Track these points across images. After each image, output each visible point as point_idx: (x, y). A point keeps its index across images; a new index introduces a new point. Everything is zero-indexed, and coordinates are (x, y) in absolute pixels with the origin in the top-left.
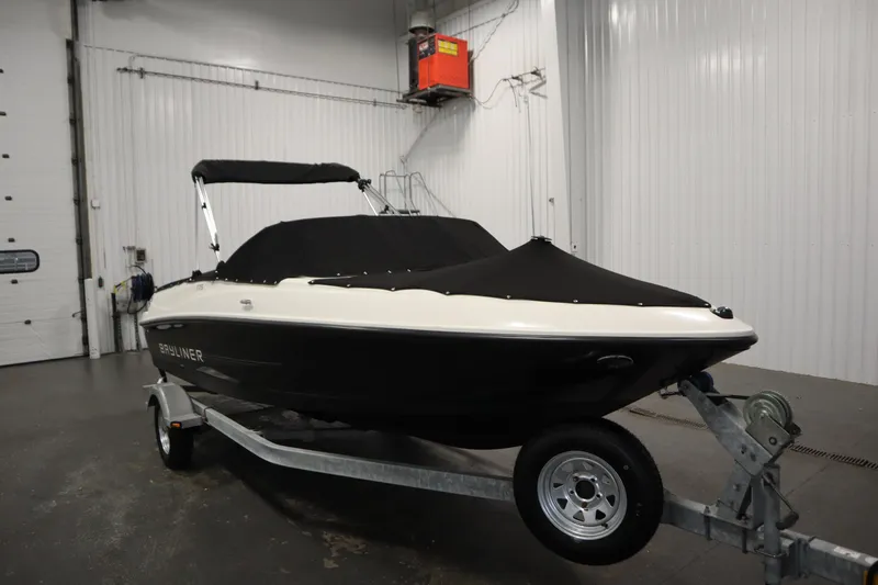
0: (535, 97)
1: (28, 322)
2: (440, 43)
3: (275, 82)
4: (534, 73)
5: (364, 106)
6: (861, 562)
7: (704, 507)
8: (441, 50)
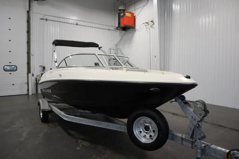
0: (151, 28)
1: (13, 85)
2: (126, 13)
3: (82, 23)
4: (151, 22)
5: (106, 30)
6: (225, 151)
7: (181, 135)
8: (126, 15)
